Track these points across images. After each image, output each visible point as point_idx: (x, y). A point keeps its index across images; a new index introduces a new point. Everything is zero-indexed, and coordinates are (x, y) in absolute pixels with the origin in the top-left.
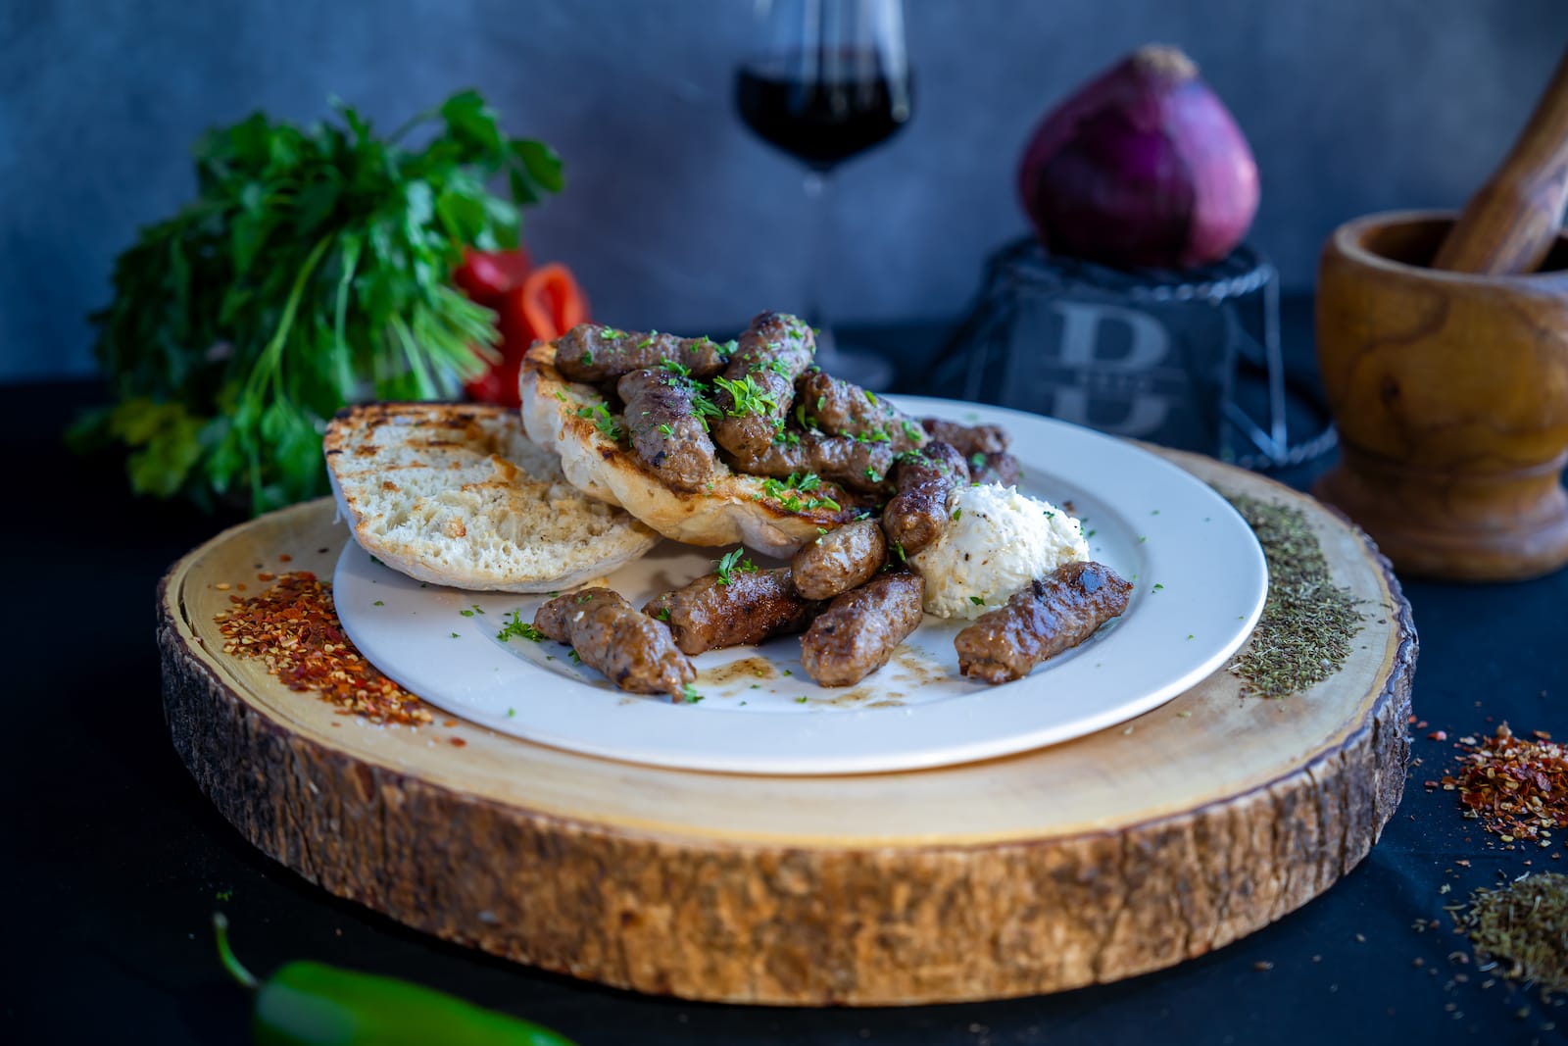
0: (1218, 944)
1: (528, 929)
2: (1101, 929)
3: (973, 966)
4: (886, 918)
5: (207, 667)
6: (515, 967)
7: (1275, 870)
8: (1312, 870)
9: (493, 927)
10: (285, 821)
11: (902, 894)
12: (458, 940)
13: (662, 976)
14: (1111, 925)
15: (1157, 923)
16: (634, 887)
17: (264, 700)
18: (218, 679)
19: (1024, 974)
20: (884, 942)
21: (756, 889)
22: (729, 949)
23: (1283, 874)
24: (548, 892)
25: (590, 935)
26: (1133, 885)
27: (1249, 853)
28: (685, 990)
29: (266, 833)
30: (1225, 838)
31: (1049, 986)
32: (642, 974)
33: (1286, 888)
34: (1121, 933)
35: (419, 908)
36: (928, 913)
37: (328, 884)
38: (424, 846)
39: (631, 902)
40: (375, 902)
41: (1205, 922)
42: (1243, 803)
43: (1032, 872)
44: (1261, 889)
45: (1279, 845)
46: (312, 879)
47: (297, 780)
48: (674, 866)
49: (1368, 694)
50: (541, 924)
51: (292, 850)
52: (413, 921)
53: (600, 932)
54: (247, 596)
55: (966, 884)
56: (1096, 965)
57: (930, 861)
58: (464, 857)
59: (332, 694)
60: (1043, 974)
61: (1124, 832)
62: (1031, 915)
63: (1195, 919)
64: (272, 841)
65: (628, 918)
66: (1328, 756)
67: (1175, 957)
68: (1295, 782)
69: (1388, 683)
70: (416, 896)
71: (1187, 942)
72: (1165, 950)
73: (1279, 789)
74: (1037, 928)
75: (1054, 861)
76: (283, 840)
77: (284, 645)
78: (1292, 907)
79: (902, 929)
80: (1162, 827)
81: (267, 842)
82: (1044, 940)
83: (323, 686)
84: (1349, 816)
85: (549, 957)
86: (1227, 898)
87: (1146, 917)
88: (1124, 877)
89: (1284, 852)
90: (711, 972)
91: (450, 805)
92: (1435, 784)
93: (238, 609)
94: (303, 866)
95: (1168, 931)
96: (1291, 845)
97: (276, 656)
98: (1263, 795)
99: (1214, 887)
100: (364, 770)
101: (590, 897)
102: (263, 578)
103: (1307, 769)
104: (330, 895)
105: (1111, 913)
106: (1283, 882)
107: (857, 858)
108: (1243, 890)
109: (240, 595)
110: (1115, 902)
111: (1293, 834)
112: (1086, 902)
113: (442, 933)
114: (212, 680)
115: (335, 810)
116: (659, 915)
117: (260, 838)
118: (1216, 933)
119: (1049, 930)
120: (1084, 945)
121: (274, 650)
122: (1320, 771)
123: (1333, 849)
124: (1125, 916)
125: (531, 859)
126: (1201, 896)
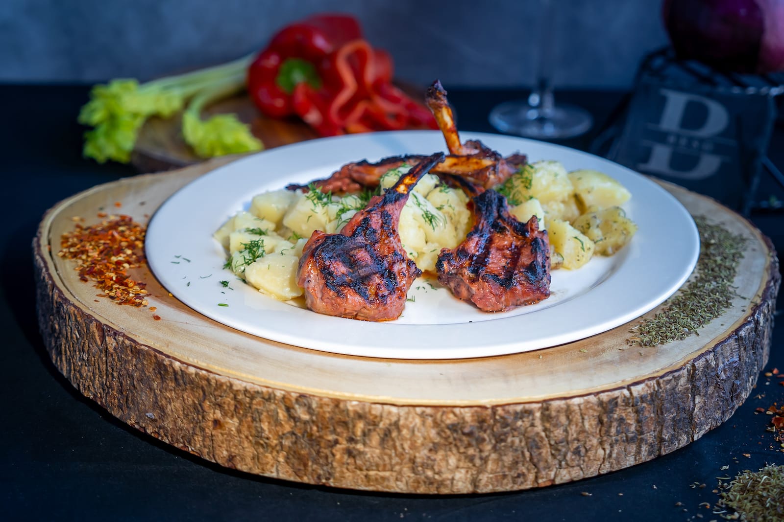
0: (558, 481)
1: (168, 424)
2: (478, 462)
3: (400, 473)
4: (351, 440)
5: (45, 263)
6: (161, 444)
7: (601, 443)
8: (633, 448)
9: (153, 421)
10: (66, 354)
11: (360, 426)
12: (137, 426)
13: (231, 458)
14: (485, 460)
15: (516, 463)
16: (220, 406)
17: (66, 284)
18: (47, 270)
19: (430, 482)
20: (350, 453)
21: (282, 415)
22: (266, 446)
23: (607, 447)
24: (178, 404)
25: (197, 430)
26: (499, 439)
27: (582, 431)
28: (242, 467)
29: (58, 359)
30: (563, 419)
31: (445, 491)
32: (221, 456)
33: (610, 456)
34: (490, 466)
35: (120, 407)
36: (375, 439)
37: (82, 390)
38: (124, 372)
39: (218, 415)
40: (101, 402)
41: (548, 467)
42: (576, 401)
43: (436, 424)
44: (591, 454)
45: (604, 429)
46: (75, 386)
47: (71, 329)
48: (240, 397)
49: (698, 350)
50: (175, 422)
51: (68, 368)
52: (117, 413)
53: (202, 429)
54: (85, 225)
55: (396, 424)
56: (475, 482)
57: (377, 410)
58: (141, 380)
59: (102, 284)
60: (441, 483)
61: (494, 408)
62: (434, 449)
63: (541, 465)
64: (60, 363)
65: (217, 423)
66: (646, 382)
67: (528, 485)
68: (617, 393)
69: (716, 346)
70: (119, 401)
71: (536, 478)
72: (521, 480)
73: (604, 397)
74: (439, 456)
75: (451, 419)
76: (64, 362)
77: (90, 254)
78: (616, 468)
79: (360, 446)
80: (519, 408)
81: (59, 363)
82: (443, 464)
83: (99, 280)
84: (664, 420)
85: (178, 441)
86: (565, 456)
87: (508, 459)
88: (493, 434)
89: (608, 433)
90: (256, 458)
91: (136, 350)
92: (763, 410)
93: (77, 232)
94: (72, 378)
95: (523, 469)
96: (613, 430)
97: (83, 260)
98: (593, 399)
99: (555, 447)
100: (101, 327)
101: (198, 409)
102: (101, 216)
103: (628, 388)
104: (82, 395)
105: (485, 454)
106: (608, 452)
107: (336, 402)
108: (577, 452)
109: (81, 224)
110: (488, 447)
111: (615, 424)
112: (469, 445)
113: (129, 422)
114: (44, 270)
115: (86, 349)
116: (232, 424)
117: (56, 361)
118: (556, 475)
119: (445, 459)
120: (468, 469)
121: (84, 257)
122: (637, 390)
123: (650, 437)
124: (494, 456)
125: (172, 385)
126: (546, 451)
